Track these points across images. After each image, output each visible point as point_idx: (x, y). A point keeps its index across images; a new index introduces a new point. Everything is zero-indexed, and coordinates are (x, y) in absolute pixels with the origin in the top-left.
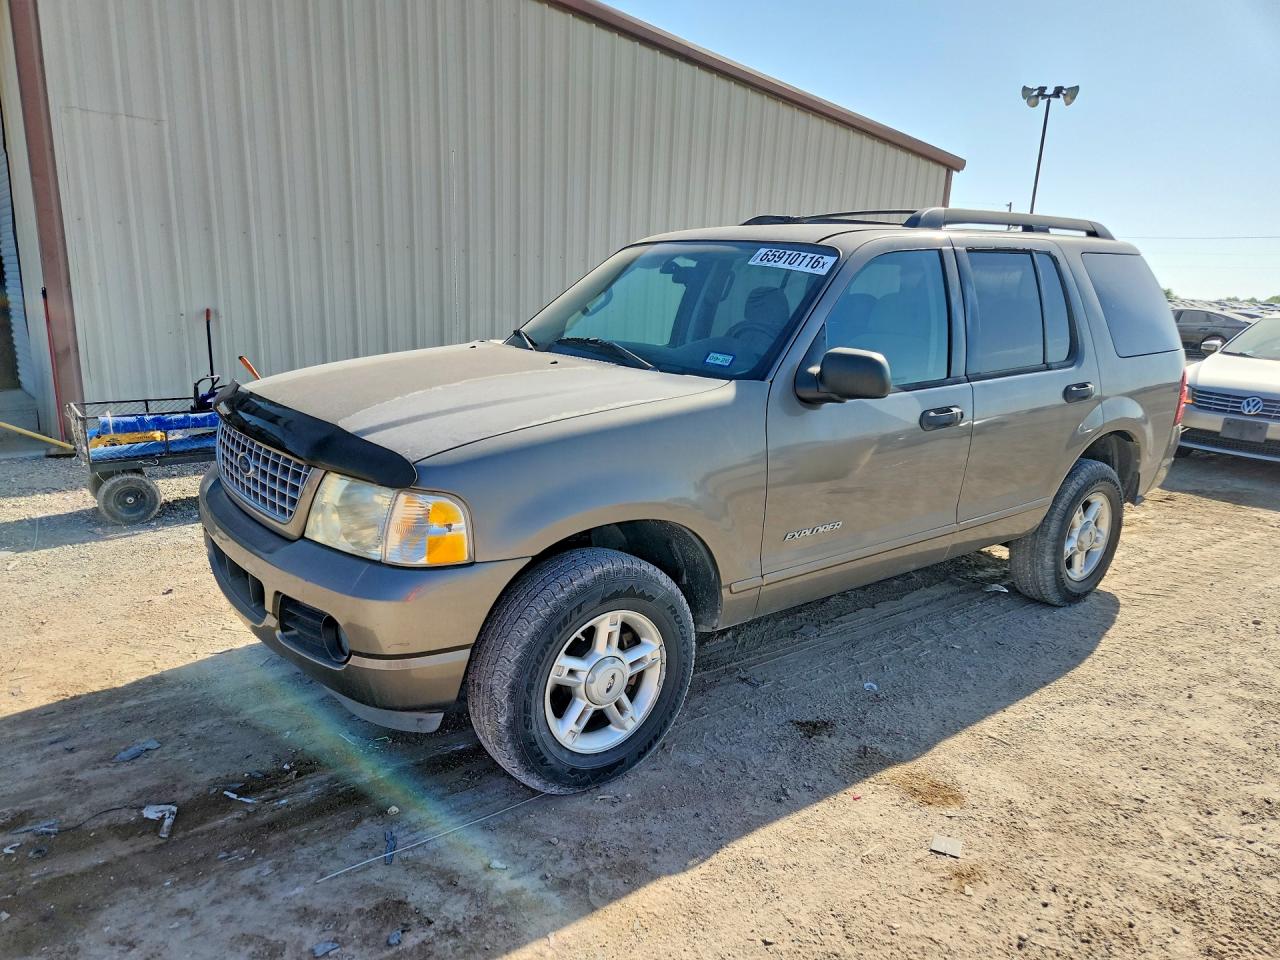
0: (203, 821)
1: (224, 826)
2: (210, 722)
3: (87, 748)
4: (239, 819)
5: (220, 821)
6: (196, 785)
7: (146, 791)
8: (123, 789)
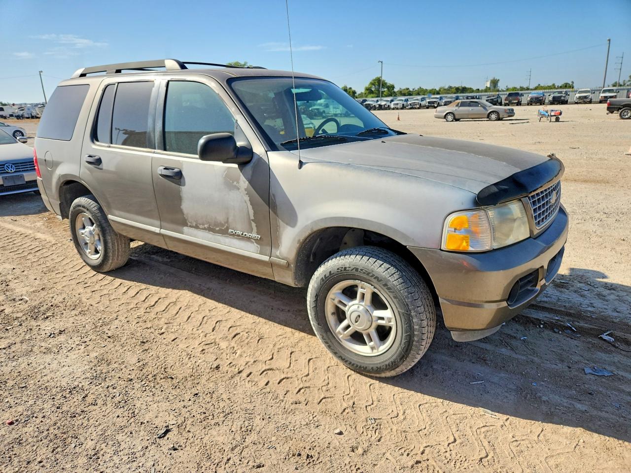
0: (591, 329)
1: (586, 323)
2: (549, 365)
3: (624, 391)
4: (579, 322)
5: (586, 325)
6: (583, 341)
7: (606, 351)
8: (616, 359)
